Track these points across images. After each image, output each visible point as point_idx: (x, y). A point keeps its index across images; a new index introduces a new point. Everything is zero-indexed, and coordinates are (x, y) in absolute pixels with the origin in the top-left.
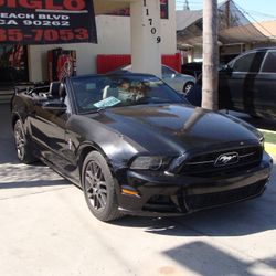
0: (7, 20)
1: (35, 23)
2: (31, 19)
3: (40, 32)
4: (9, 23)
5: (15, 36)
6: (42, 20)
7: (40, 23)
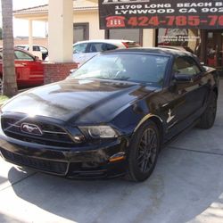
0: (189, 8)
1: (211, 10)
2: (208, 7)
3: (215, 18)
4: (190, 11)
5: (194, 22)
6: (218, 7)
7: (216, 10)
